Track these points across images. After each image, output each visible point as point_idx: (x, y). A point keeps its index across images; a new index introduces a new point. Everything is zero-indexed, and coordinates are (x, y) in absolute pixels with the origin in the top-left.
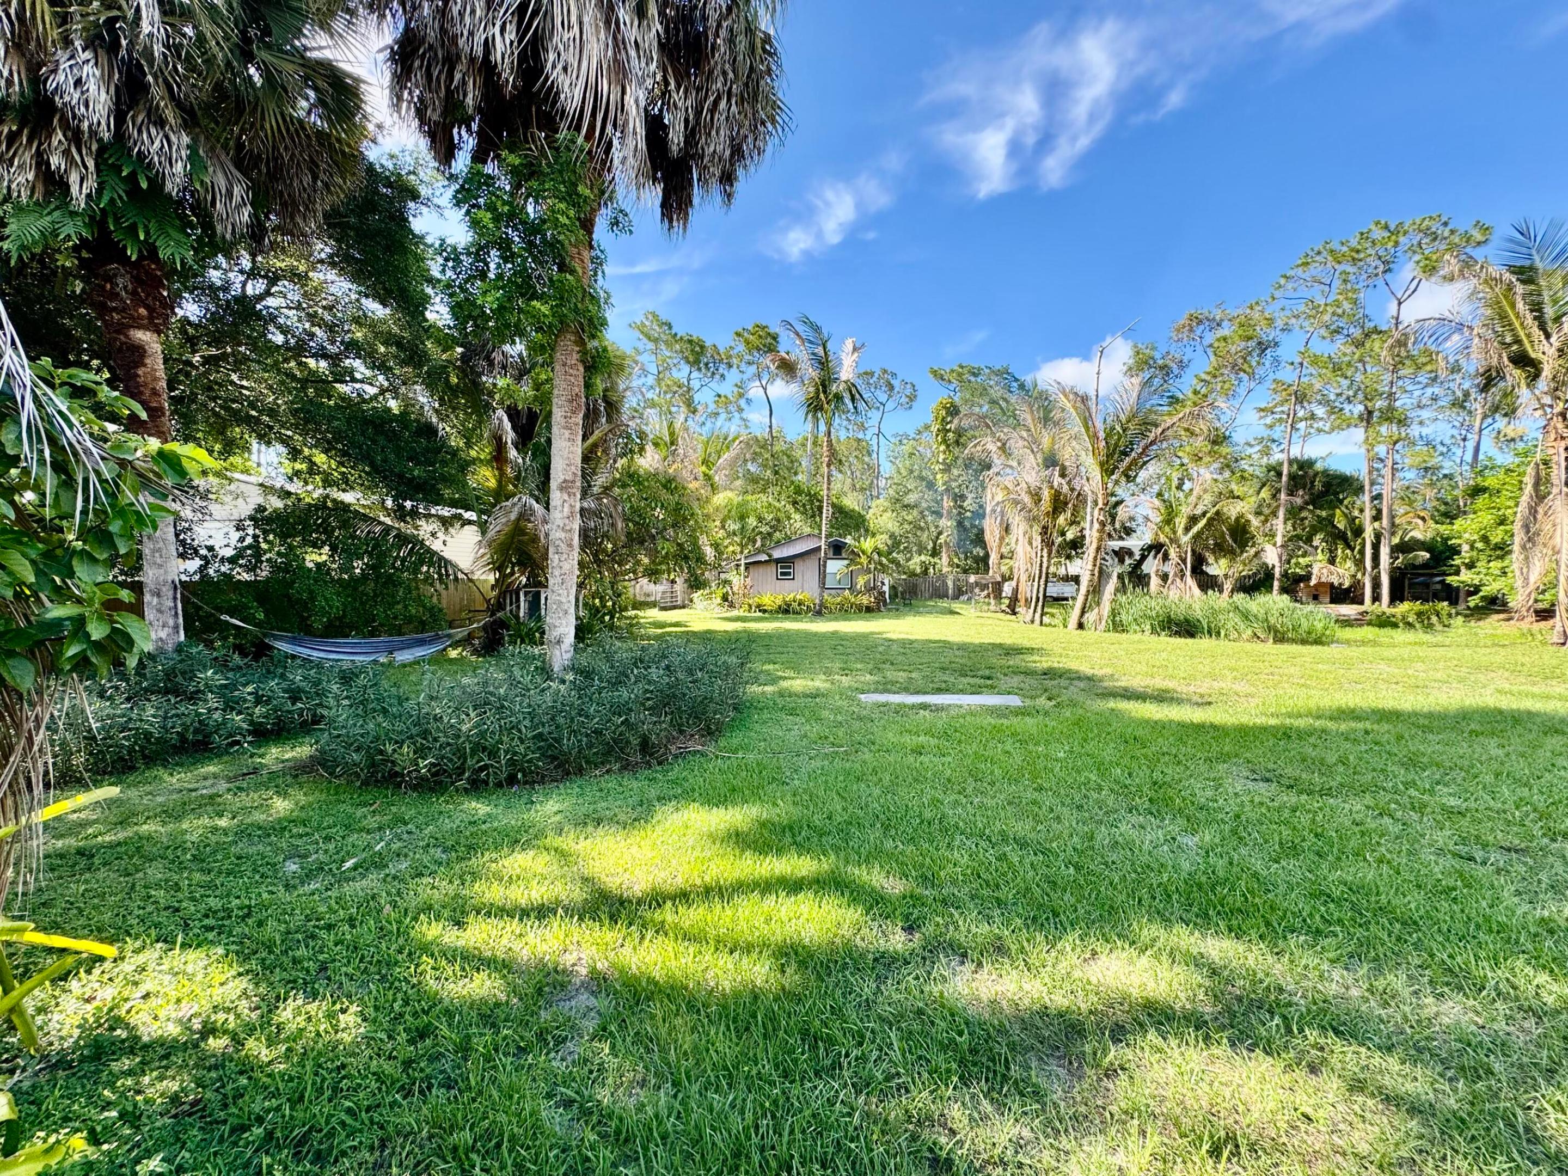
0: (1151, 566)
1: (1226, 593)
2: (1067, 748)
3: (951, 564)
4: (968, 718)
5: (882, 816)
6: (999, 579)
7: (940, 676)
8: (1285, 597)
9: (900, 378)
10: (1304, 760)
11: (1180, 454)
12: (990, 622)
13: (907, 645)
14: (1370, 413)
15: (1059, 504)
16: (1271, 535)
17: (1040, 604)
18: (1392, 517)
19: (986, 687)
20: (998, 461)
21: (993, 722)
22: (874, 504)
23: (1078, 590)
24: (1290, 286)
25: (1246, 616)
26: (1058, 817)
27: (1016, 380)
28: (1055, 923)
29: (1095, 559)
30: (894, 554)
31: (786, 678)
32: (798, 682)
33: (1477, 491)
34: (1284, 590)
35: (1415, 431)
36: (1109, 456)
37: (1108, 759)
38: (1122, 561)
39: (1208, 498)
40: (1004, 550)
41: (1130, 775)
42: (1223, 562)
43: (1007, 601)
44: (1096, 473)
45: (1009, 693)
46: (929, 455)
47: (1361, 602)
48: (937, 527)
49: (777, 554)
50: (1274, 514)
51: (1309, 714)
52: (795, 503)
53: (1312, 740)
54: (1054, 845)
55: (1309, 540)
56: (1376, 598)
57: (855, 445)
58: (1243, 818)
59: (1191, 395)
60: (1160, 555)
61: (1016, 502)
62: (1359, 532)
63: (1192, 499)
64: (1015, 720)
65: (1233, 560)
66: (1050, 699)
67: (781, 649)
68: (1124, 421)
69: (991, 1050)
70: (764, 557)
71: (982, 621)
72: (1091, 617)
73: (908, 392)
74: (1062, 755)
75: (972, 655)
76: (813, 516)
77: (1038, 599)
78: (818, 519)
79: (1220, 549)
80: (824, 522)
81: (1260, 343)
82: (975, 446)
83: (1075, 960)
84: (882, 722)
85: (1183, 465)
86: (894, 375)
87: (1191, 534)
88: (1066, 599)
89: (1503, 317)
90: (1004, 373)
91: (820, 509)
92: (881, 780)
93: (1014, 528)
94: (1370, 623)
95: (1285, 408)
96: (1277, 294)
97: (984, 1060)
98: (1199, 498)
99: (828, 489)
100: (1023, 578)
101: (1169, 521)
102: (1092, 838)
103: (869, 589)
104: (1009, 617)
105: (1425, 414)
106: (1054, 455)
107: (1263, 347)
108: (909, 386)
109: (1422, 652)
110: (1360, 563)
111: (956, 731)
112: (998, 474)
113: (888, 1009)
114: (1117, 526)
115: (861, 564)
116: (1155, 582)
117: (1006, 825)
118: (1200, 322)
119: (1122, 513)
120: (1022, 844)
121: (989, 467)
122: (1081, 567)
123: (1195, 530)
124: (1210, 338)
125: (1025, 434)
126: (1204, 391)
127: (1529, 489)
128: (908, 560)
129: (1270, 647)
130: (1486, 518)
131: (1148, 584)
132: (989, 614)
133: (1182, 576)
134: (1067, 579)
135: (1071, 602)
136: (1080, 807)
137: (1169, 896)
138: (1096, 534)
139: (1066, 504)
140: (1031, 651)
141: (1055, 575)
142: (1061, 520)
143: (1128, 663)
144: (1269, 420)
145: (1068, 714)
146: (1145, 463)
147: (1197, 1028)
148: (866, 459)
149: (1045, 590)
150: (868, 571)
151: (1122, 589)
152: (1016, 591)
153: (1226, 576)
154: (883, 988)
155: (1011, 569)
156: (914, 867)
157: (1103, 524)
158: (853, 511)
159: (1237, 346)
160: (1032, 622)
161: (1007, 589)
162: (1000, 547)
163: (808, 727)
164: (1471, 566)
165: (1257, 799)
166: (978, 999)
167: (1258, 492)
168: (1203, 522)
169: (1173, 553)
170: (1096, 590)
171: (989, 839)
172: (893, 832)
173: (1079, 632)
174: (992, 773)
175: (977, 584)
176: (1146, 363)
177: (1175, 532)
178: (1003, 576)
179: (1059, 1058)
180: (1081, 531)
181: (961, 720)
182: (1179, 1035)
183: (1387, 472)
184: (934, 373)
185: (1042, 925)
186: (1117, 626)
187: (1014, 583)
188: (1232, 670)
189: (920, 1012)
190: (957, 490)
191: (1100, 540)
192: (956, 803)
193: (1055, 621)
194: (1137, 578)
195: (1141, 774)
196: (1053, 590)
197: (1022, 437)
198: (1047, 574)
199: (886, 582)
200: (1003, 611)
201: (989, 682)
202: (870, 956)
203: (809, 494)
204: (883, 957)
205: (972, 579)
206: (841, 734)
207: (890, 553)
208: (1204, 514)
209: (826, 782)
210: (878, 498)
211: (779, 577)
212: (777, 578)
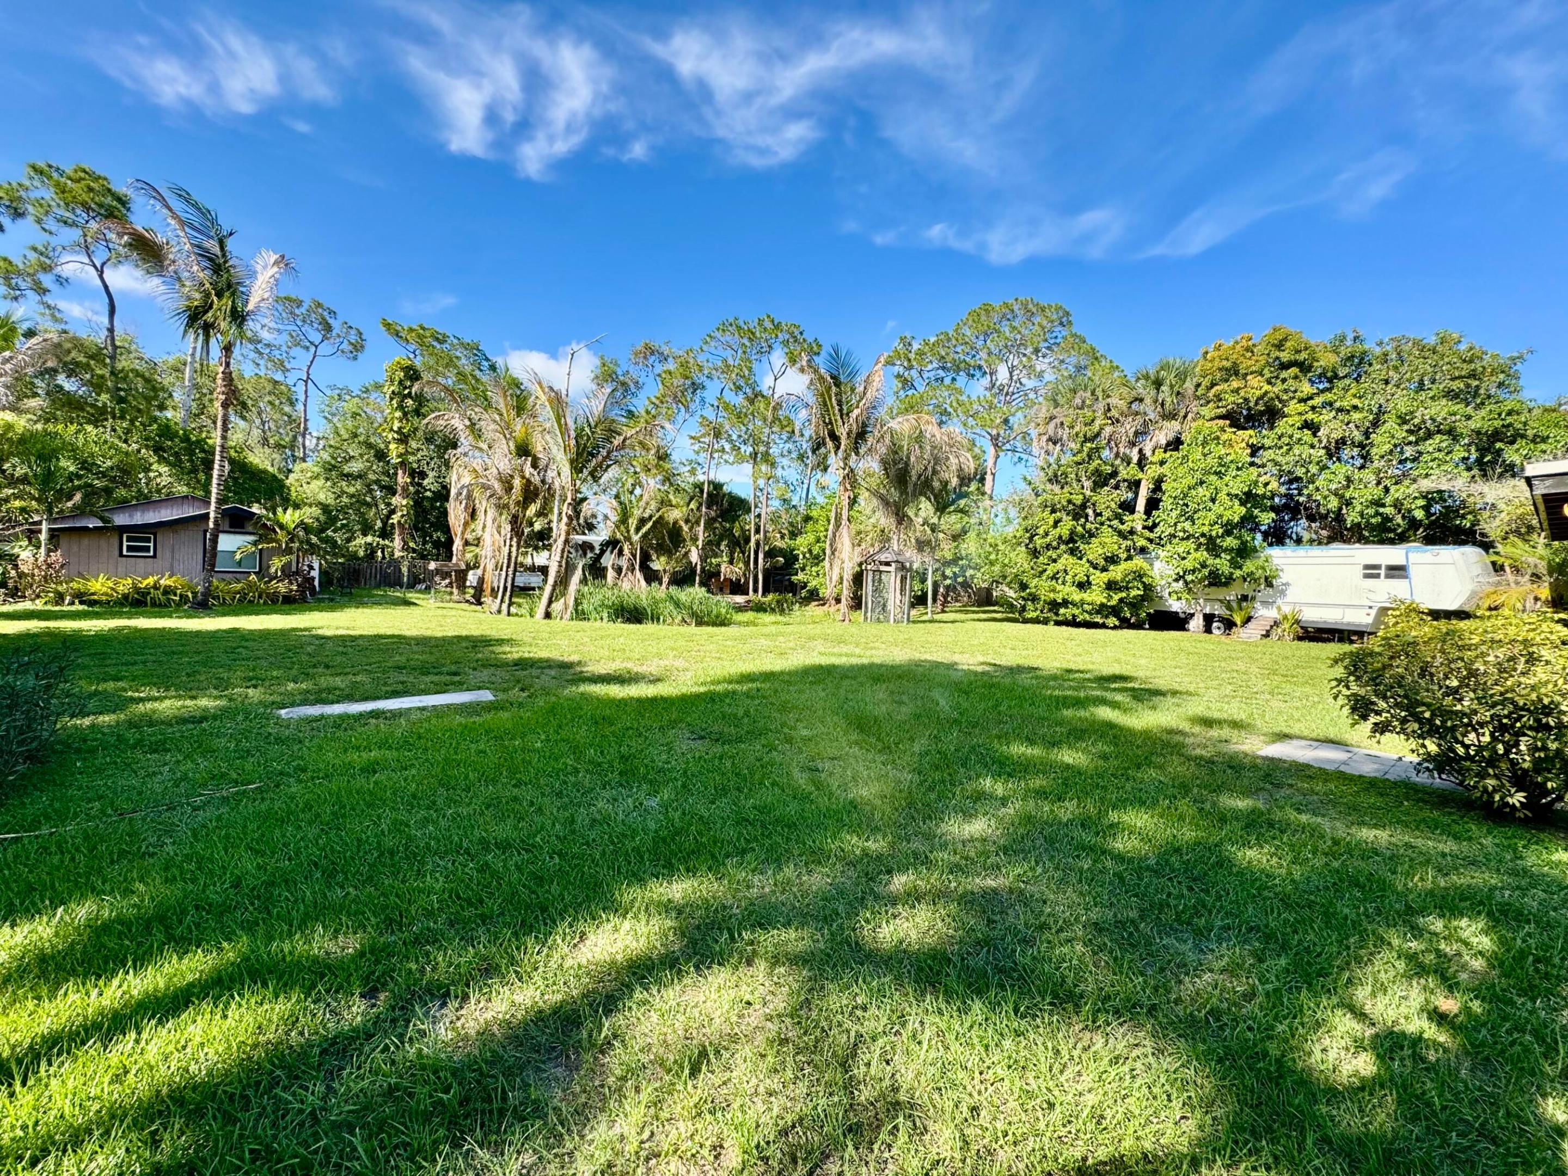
0: (608, 560)
1: (664, 586)
2: (543, 737)
3: (406, 548)
4: (434, 721)
5: (324, 862)
6: (463, 567)
7: (395, 677)
8: (703, 589)
9: (341, 318)
10: (724, 717)
11: (634, 463)
12: (453, 612)
13: (347, 643)
14: (756, 454)
15: (530, 493)
16: (695, 539)
17: (508, 594)
18: (766, 532)
19: (453, 683)
20: (465, 441)
21: (463, 721)
22: (297, 467)
23: (545, 581)
24: (713, 344)
25: (677, 604)
26: (540, 809)
27: (487, 359)
28: (544, 919)
29: (563, 551)
30: (329, 533)
31: (141, 700)
32: (167, 703)
33: (807, 519)
34: (702, 584)
35: (779, 472)
36: (579, 454)
37: (582, 741)
38: (585, 554)
39: (653, 505)
40: (469, 537)
41: (602, 752)
42: (663, 559)
43: (472, 591)
44: (566, 470)
45: (479, 688)
46: (380, 420)
47: (747, 594)
48: (389, 504)
49: (121, 519)
50: (698, 523)
51: (725, 681)
52: (158, 449)
53: (727, 701)
54: (538, 839)
55: (718, 545)
56: (756, 591)
57: (269, 387)
58: (689, 773)
59: (643, 413)
60: (616, 551)
61: (485, 487)
62: (747, 540)
63: (642, 503)
64: (488, 717)
65: (670, 557)
66: (522, 690)
67: (127, 658)
68: (593, 424)
69: (484, 1089)
70: (93, 523)
71: (445, 611)
72: (557, 607)
73: (353, 338)
74: (539, 745)
75: (434, 650)
76: (194, 471)
77: (505, 588)
78: (202, 477)
79: (662, 549)
80: (215, 481)
81: (693, 384)
82: (436, 418)
83: (566, 950)
84: (316, 741)
85: (635, 473)
86: (332, 313)
87: (640, 534)
88: (533, 589)
89: (825, 404)
90: (474, 349)
91: (208, 465)
92: (318, 815)
93: (480, 515)
94: (751, 609)
95: (707, 440)
96: (705, 348)
97: (478, 1105)
98: (647, 504)
99: (224, 438)
100: (490, 567)
101: (624, 520)
102: (573, 821)
103: (287, 573)
104: (473, 607)
105: (785, 462)
106: (527, 445)
107: (695, 387)
108: (353, 332)
109: (781, 628)
110: (747, 564)
111: (420, 738)
112: (465, 454)
113: (347, 1108)
114: (581, 521)
115: (277, 541)
116: (611, 574)
117: (486, 831)
118: (652, 353)
119: (586, 509)
120: (504, 846)
121: (455, 446)
122: (550, 559)
123: (644, 530)
124: (659, 368)
125: (497, 418)
126: (653, 412)
127: (833, 521)
128: (349, 540)
129: (693, 629)
130: (811, 537)
131: (605, 577)
132: (451, 605)
133: (633, 570)
134: (533, 569)
135: (537, 592)
136: (559, 795)
137: (642, 857)
138: (563, 527)
139: (537, 495)
140: (501, 642)
141: (522, 565)
142: (532, 510)
143: (593, 648)
144: (696, 447)
145: (541, 704)
146: (609, 466)
147: (671, 968)
148: (287, 409)
149: (513, 579)
150: (289, 551)
151: (584, 581)
152: (481, 580)
153: (665, 571)
154: (336, 1085)
155: (476, 556)
156: (374, 913)
157: (570, 518)
158: (265, 472)
159: (679, 381)
160: (499, 612)
161: (472, 578)
162: (463, 533)
163: (190, 765)
164: (803, 569)
165: (697, 755)
166: (466, 1038)
167: (688, 504)
168: (650, 524)
169: (626, 551)
170: (563, 581)
171: (467, 852)
172: (340, 877)
173: (546, 621)
174: (466, 777)
175: (437, 571)
176: (610, 376)
177: (628, 531)
178: (468, 565)
179: (557, 1058)
180: (549, 523)
181: (426, 725)
182: (659, 982)
183: (763, 499)
184: (388, 326)
185: (531, 926)
186: (580, 614)
187: (479, 572)
188: (672, 649)
189: (392, 1089)
190: (415, 465)
191: (568, 534)
192: (426, 821)
193: (522, 611)
194: (596, 570)
195: (612, 750)
196: (521, 580)
197: (495, 421)
198: (516, 563)
199: (316, 565)
200: (467, 601)
201: (457, 678)
202: (317, 1050)
203: (186, 439)
204: (332, 1045)
205: (432, 566)
206: (248, 767)
207: (323, 530)
208: (651, 517)
209: (227, 836)
210: (304, 460)
211: (125, 553)
212: (121, 555)
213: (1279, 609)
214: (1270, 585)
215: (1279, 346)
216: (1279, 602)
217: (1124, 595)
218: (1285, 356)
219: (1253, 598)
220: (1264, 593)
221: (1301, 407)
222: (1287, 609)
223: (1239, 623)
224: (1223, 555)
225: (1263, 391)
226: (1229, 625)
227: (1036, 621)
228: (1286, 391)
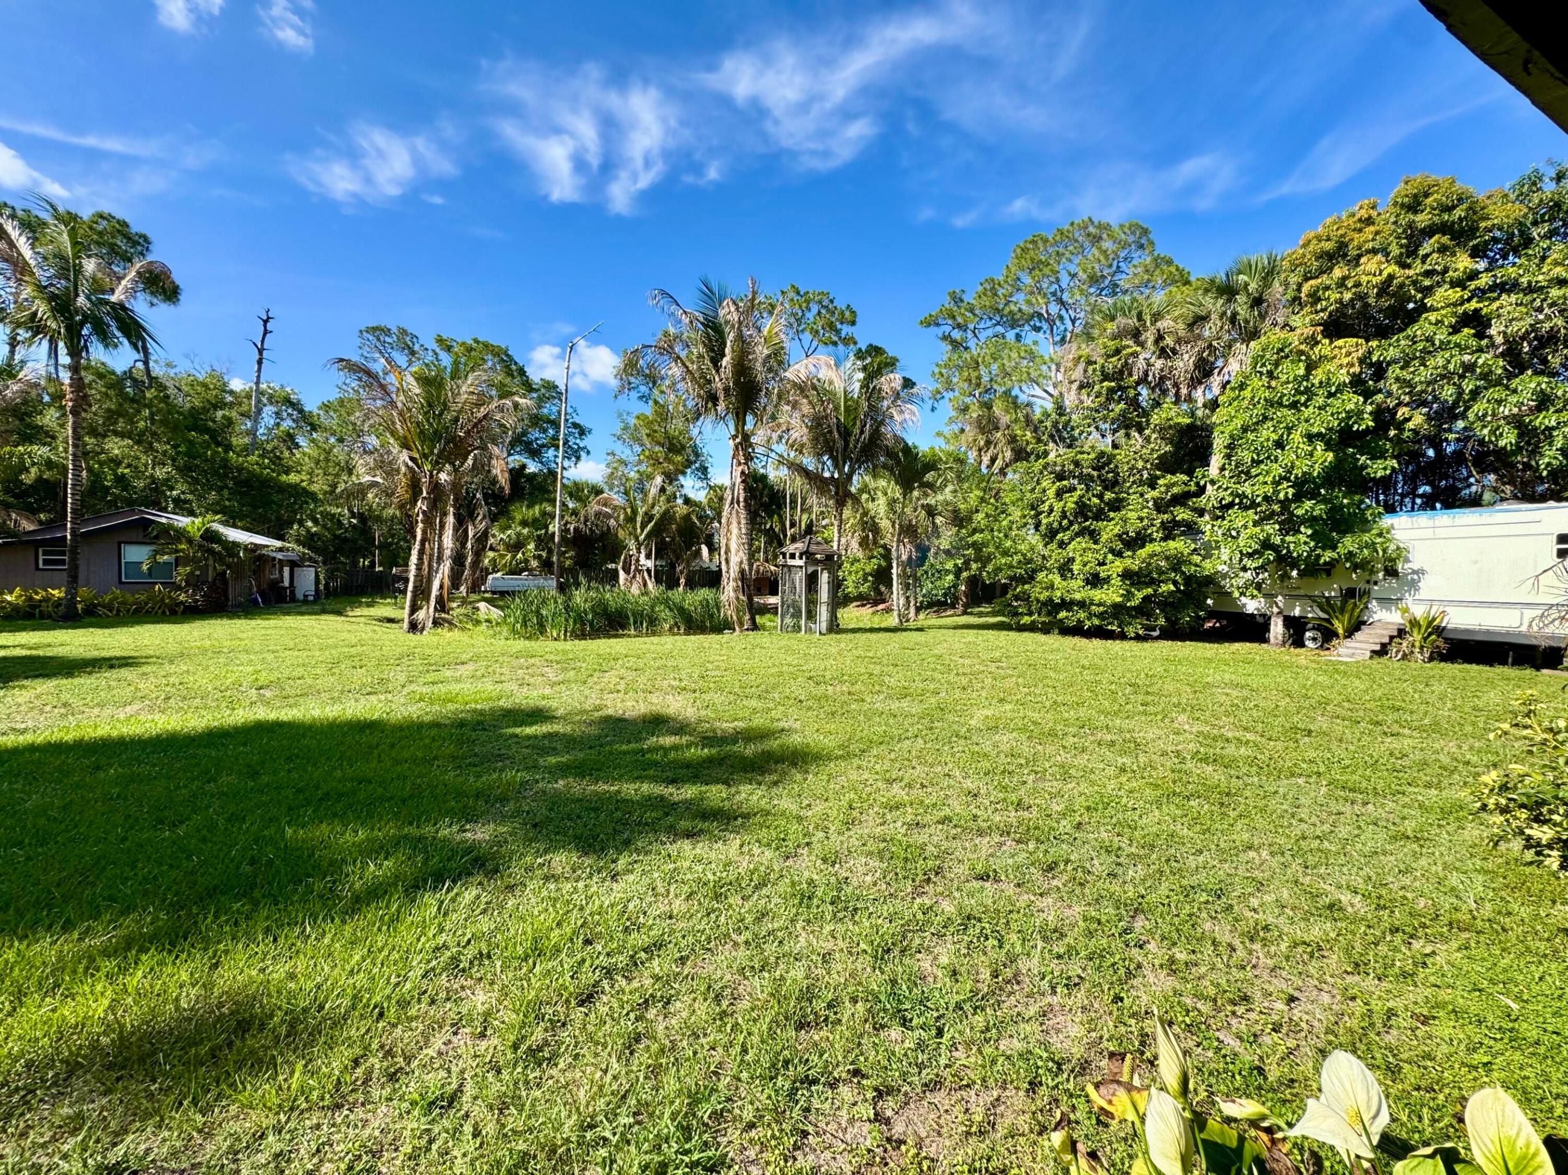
115: (183, 551)
150: (196, 560)
211: (41, 566)
212: (37, 568)
213: (1406, 610)
214: (1391, 572)
215: (1414, 206)
216: (1409, 600)
217: (1150, 591)
218: (1422, 219)
219: (1366, 593)
220: (1383, 586)
221: (1455, 294)
222: (1419, 611)
223: (1341, 631)
224: (1302, 529)
225: (1385, 274)
226: (1328, 636)
227: (1031, 628)
228: (1428, 274)
